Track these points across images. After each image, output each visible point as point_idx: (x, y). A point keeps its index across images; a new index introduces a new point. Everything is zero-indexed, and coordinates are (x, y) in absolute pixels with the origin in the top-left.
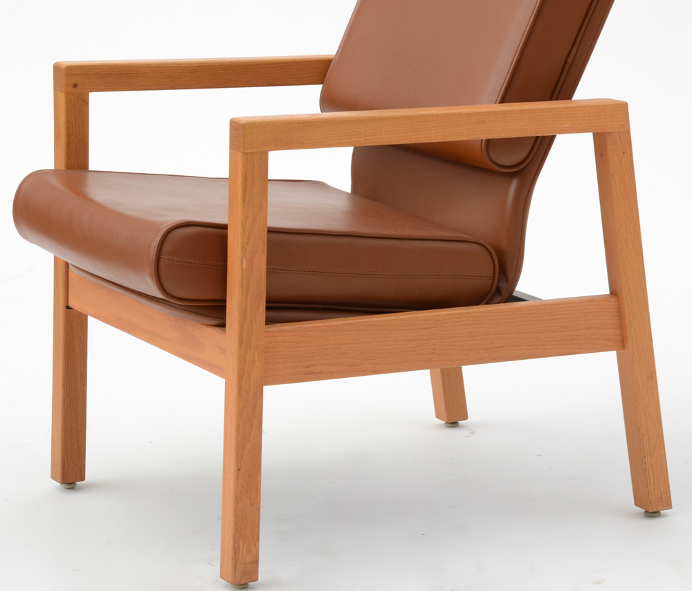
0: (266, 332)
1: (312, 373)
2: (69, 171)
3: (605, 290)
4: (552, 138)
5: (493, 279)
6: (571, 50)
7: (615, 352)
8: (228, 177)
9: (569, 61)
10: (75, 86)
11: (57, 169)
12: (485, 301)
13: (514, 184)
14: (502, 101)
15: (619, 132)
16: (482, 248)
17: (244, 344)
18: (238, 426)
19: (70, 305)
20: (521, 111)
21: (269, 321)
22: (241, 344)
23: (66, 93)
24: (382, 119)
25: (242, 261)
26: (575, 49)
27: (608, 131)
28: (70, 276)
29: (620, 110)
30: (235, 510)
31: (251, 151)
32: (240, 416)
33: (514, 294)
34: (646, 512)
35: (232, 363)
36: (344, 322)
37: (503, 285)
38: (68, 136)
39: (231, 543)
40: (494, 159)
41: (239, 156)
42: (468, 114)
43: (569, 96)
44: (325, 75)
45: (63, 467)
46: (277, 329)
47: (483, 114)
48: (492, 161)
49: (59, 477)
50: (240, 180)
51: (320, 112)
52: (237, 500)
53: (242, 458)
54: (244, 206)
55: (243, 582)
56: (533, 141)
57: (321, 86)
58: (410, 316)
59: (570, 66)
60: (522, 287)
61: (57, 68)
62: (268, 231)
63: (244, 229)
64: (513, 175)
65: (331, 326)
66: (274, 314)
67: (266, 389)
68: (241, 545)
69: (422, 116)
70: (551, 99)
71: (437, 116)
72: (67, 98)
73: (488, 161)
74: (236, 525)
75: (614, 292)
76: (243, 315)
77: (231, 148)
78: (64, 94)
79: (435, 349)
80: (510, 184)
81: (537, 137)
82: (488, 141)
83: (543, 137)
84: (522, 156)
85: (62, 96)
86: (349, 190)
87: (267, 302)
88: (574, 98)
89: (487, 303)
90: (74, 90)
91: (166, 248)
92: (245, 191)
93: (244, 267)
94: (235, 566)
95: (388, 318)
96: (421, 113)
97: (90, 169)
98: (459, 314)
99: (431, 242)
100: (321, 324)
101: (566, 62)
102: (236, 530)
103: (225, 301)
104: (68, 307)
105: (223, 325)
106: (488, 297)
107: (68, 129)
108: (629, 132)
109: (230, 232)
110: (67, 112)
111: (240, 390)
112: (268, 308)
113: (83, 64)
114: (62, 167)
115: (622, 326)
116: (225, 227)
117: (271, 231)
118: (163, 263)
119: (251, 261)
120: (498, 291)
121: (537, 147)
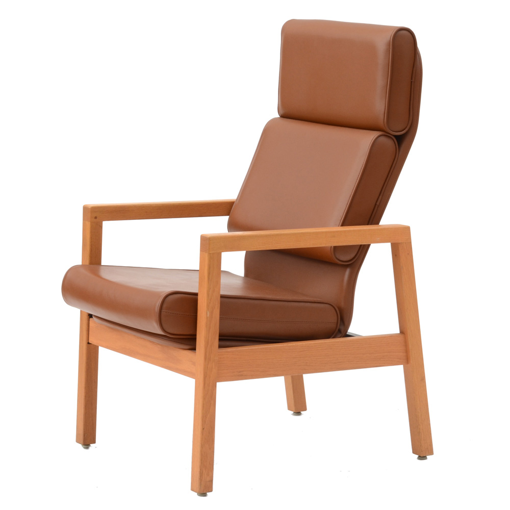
0: (219, 352)
1: (242, 375)
2: (92, 266)
3: (397, 330)
4: (369, 246)
5: (337, 325)
6: (379, 197)
7: (402, 366)
8: (198, 269)
9: (378, 203)
10: (96, 218)
11: (84, 264)
12: (333, 336)
13: (348, 272)
14: (343, 225)
15: (405, 243)
16: (331, 307)
17: (207, 359)
18: (203, 405)
19: (90, 342)
20: (354, 231)
21: (220, 347)
22: (205, 358)
23: (91, 222)
24: (281, 235)
25: (207, 313)
26: (380, 197)
27: (400, 242)
28: (90, 325)
29: (406, 231)
30: (201, 451)
31: (213, 252)
32: (204, 398)
33: (347, 333)
34: (419, 456)
35: (200, 369)
36: (259, 347)
37: (342, 328)
38: (91, 246)
39: (199, 470)
40: (337, 257)
41: (206, 256)
42: (326, 232)
43: (377, 222)
44: (230, 210)
45: (84, 435)
46: (224, 351)
47: (334, 232)
48: (337, 258)
49: (82, 441)
50: (206, 268)
51: (227, 232)
52: (202, 446)
53: (205, 422)
54: (208, 282)
55: (205, 492)
56: (358, 247)
57: (228, 217)
58: (294, 344)
59: (378, 206)
60: (351, 330)
61: (85, 208)
62: (221, 297)
63: (208, 295)
64: (347, 266)
65: (252, 349)
66: (223, 343)
67: (218, 384)
68: (204, 471)
69: (302, 233)
70: (368, 225)
71: (310, 233)
72: (91, 224)
73: (335, 258)
74: (201, 460)
75: (402, 332)
76: (207, 343)
77: (201, 251)
78: (89, 223)
79: (307, 363)
80: (345, 271)
81: (361, 245)
82: (335, 247)
83: (364, 245)
84: (352, 255)
85: (88, 224)
86: (243, 276)
87: (219, 336)
88: (380, 224)
89: (333, 338)
90: (95, 220)
91: (165, 306)
92: (209, 274)
93: (208, 316)
94: (201, 483)
95: (282, 345)
96: (301, 232)
97: (102, 264)
98: (320, 343)
99: (304, 303)
100: (247, 348)
101: (376, 204)
102: (201, 463)
103: (196, 335)
104: (88, 343)
105: (194, 349)
106: (334, 334)
107: (91, 242)
108: (410, 243)
109: (200, 298)
110: (91, 232)
111: (204, 384)
112: (220, 340)
113: (100, 205)
114: (87, 263)
115: (407, 351)
116: (196, 294)
117: (222, 297)
118: (163, 313)
119: (212, 313)
120: (340, 331)
121: (361, 250)
